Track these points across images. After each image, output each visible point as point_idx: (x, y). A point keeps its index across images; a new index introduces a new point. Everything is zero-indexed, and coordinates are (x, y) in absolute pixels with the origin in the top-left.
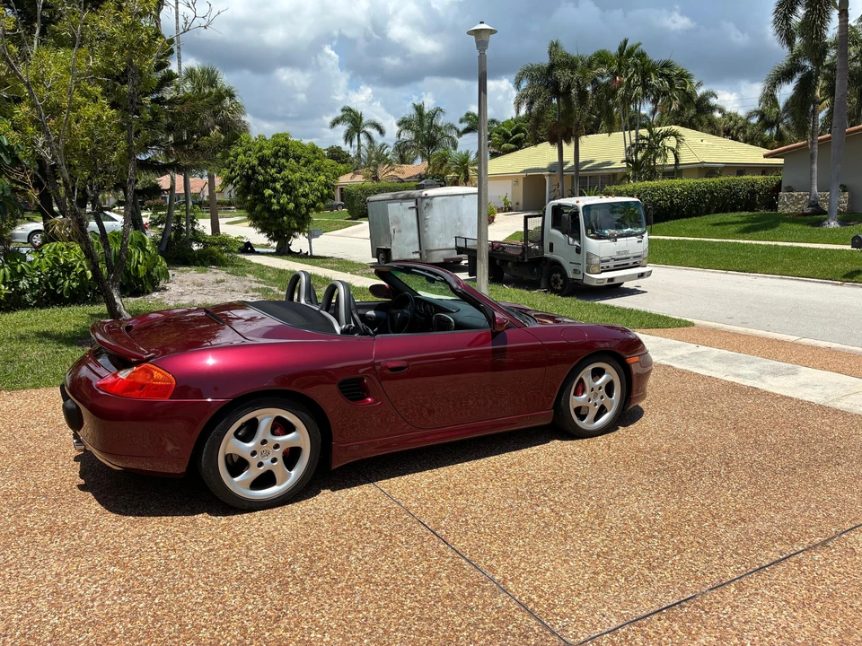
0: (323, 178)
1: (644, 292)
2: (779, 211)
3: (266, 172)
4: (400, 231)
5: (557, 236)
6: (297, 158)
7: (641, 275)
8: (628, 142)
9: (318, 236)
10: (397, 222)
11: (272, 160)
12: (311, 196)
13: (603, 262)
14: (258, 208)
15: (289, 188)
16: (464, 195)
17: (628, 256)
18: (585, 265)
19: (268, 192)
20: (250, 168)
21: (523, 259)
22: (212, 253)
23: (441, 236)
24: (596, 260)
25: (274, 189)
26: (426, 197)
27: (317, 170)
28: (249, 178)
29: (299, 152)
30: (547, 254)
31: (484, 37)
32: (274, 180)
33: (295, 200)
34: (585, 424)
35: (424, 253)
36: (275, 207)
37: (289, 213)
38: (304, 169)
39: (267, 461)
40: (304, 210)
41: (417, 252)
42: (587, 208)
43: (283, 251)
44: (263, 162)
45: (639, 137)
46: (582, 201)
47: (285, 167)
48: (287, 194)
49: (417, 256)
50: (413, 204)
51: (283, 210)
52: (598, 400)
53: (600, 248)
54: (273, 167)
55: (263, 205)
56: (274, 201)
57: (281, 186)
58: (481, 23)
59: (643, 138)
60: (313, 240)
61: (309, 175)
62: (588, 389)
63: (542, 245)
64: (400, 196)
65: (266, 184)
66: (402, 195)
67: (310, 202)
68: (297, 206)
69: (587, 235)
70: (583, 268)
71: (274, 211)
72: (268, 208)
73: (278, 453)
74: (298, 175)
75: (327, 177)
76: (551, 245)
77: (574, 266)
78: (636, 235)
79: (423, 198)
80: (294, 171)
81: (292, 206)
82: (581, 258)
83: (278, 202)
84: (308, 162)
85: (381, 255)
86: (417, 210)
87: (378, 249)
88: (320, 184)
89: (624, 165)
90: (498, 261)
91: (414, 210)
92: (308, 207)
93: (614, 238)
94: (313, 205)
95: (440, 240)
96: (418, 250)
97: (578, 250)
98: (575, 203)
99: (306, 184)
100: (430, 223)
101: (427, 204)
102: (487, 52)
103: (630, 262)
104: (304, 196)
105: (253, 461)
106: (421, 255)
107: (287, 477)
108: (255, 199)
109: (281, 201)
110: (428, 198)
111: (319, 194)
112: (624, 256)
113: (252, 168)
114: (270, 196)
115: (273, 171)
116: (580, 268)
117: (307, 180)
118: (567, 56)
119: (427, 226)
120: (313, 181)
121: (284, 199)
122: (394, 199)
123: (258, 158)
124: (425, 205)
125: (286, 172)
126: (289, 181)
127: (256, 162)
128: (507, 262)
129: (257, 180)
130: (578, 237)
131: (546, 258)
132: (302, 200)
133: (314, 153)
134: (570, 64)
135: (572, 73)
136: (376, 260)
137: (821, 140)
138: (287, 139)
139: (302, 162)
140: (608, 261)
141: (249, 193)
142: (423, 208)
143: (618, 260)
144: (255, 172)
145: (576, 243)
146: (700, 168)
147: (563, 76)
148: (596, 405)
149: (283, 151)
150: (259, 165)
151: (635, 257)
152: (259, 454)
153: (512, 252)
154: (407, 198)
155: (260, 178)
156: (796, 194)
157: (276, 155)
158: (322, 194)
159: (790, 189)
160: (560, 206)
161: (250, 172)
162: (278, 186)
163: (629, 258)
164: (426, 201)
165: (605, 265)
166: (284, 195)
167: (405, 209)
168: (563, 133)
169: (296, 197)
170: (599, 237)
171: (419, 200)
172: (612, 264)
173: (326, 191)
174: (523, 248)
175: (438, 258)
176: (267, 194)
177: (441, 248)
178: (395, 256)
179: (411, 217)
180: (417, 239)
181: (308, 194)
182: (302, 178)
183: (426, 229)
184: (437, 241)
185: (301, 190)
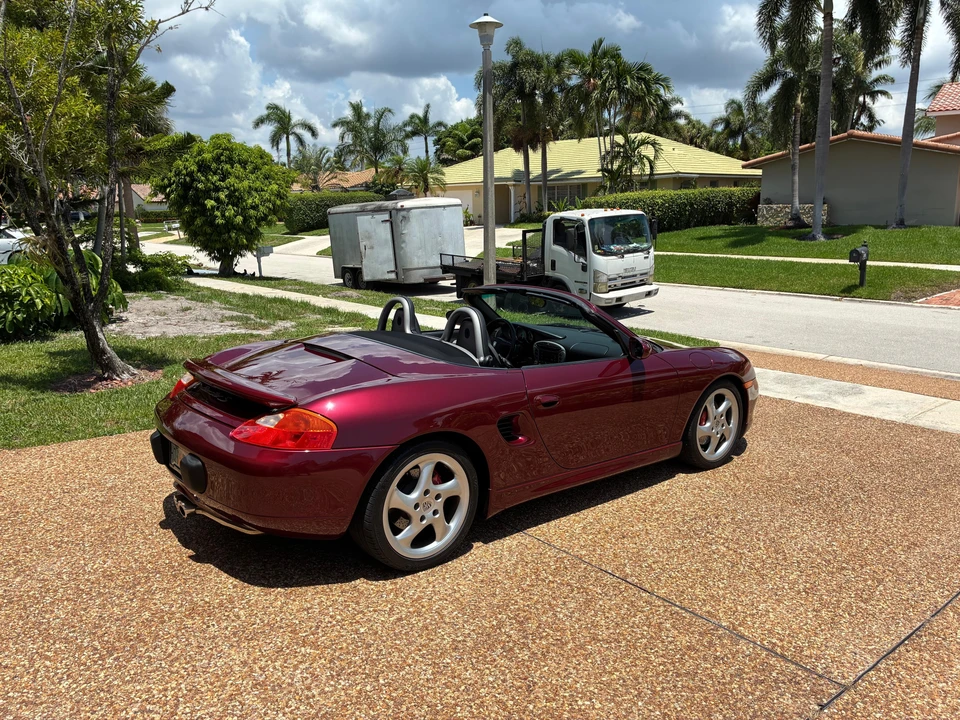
0: (274, 187)
1: (650, 312)
2: (759, 224)
3: (208, 180)
4: (372, 248)
5: (560, 253)
6: (244, 164)
7: (649, 294)
8: (603, 149)
9: (269, 254)
10: (369, 237)
11: (214, 165)
12: (261, 208)
13: (610, 280)
14: (198, 222)
15: (235, 198)
16: (444, 207)
17: (635, 273)
18: (592, 284)
19: (210, 203)
20: (187, 175)
21: (522, 278)
22: (157, 275)
23: (420, 254)
24: (604, 279)
25: (217, 200)
26: (402, 209)
27: (267, 177)
28: (186, 187)
29: (245, 156)
30: (549, 272)
31: (489, 31)
32: (218, 189)
33: (243, 212)
34: (708, 455)
35: (401, 272)
36: (220, 221)
37: (238, 229)
38: (253, 177)
39: (429, 514)
40: (253, 224)
41: (392, 272)
42: (592, 221)
43: (227, 272)
44: (203, 167)
45: (614, 144)
46: (589, 214)
47: (229, 173)
48: (233, 206)
49: (393, 276)
50: (386, 217)
51: (229, 225)
52: (719, 429)
53: (607, 265)
54: (215, 173)
55: (204, 218)
56: (218, 213)
57: (226, 196)
58: (485, 15)
59: (619, 145)
60: (262, 259)
61: (258, 184)
62: (711, 417)
63: (543, 262)
64: (369, 208)
65: (207, 194)
66: (373, 207)
67: (260, 214)
68: (246, 220)
69: (594, 251)
70: (589, 287)
71: (219, 225)
72: (211, 222)
73: (439, 504)
74: (246, 183)
75: (279, 186)
76: (553, 263)
77: (580, 286)
78: (642, 251)
79: (398, 210)
80: (240, 179)
81: (239, 219)
82: (588, 277)
83: (223, 215)
84: (256, 168)
85: (348, 275)
86: (391, 223)
87: (344, 268)
88: (272, 194)
89: (600, 174)
91: (388, 224)
92: (259, 221)
93: (620, 254)
94: (264, 218)
95: (419, 257)
96: (393, 269)
97: (584, 268)
98: (580, 216)
99: (255, 194)
100: (407, 239)
101: (404, 217)
102: (492, 48)
103: (637, 280)
104: (253, 208)
105: (415, 514)
106: (397, 274)
107: (447, 530)
108: (194, 212)
109: (227, 214)
110: (404, 209)
111: (271, 206)
112: (631, 274)
113: (190, 174)
114: (213, 207)
115: (216, 178)
116: (586, 287)
118: (531, 54)
119: (404, 242)
120: (263, 190)
121: (230, 211)
122: (363, 211)
123: (197, 163)
124: (401, 218)
125: (231, 180)
126: (235, 190)
127: (194, 168)
129: (197, 189)
130: (583, 253)
131: (548, 277)
132: (252, 212)
133: (261, 158)
134: (535, 63)
135: (538, 73)
136: (341, 281)
137: (800, 151)
138: (229, 141)
139: (249, 167)
140: (615, 279)
141: (186, 203)
142: (399, 221)
143: (625, 277)
144: (193, 180)
145: (582, 260)
146: (674, 178)
147: (529, 75)
148: (717, 433)
149: (227, 154)
150: (199, 171)
151: (641, 274)
152: (421, 507)
153: (508, 271)
154: (379, 210)
155: (200, 186)
156: (775, 206)
157: (217, 159)
158: (274, 205)
159: (769, 201)
160: (562, 219)
161: (188, 179)
162: (222, 196)
163: (635, 276)
164: (403, 213)
165: (612, 283)
166: (230, 206)
167: (377, 222)
168: (529, 136)
169: (244, 209)
170: (605, 254)
171: (393, 212)
172: (619, 282)
173: (278, 202)
174: (522, 266)
175: (417, 278)
176: (209, 206)
177: (421, 266)
178: (367, 277)
179: (384, 232)
180: (392, 256)
181: (258, 206)
182: (250, 187)
183: (403, 245)
184: (416, 259)
185: (250, 201)
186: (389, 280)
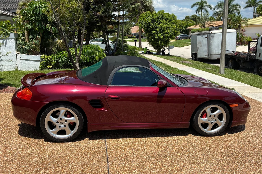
0: (175, 26)
3: (154, 25)
4: (201, 47)
6: (166, 19)
9: (172, 48)
10: (200, 43)
11: (157, 20)
12: (170, 33)
14: (150, 38)
15: (162, 31)
19: (154, 32)
21: (247, 59)
25: (156, 31)
26: (212, 33)
27: (173, 23)
28: (148, 27)
29: (167, 16)
30: (258, 58)
32: (157, 28)
33: (164, 35)
34: (206, 130)
36: (156, 38)
37: (162, 40)
38: (169, 23)
39: (62, 126)
40: (167, 39)
41: (207, 55)
44: (153, 21)
47: (161, 23)
48: (161, 33)
49: (207, 57)
50: (206, 36)
51: (159, 39)
52: (213, 121)
54: (157, 23)
55: (152, 36)
56: (156, 35)
57: (159, 30)
61: (170, 26)
62: (208, 116)
63: (256, 54)
64: (202, 33)
65: (153, 29)
66: (203, 33)
67: (169, 35)
68: (164, 37)
71: (156, 39)
72: (154, 38)
73: (67, 124)
75: (177, 26)
76: (260, 54)
79: (210, 34)
80: (164, 24)
81: (162, 37)
83: (157, 36)
84: (171, 20)
85: (194, 56)
86: (208, 38)
87: (193, 53)
88: (174, 29)
90: (237, 60)
91: (207, 39)
92: (168, 37)
94: (171, 37)
95: (216, 50)
96: (207, 54)
99: (168, 29)
100: (212, 44)
101: (212, 36)
104: (167, 33)
105: (58, 125)
106: (208, 56)
107: (70, 132)
108: (149, 35)
109: (159, 35)
111: (173, 33)
113: (149, 23)
117: (169, 27)
119: (211, 45)
120: (171, 28)
121: (160, 34)
122: (200, 34)
125: (161, 25)
126: (162, 28)
127: (150, 21)
128: (241, 60)
129: (150, 28)
132: (166, 35)
133: (173, 17)
136: (192, 58)
138: (163, 12)
139: (168, 20)
141: (147, 32)
142: (210, 38)
144: (150, 25)
148: (212, 123)
149: (162, 16)
150: (151, 22)
152: (59, 123)
153: (243, 56)
154: (205, 34)
155: (152, 27)
157: (158, 18)
158: (174, 33)
161: (148, 24)
164: (212, 35)
166: (160, 33)
167: (203, 38)
169: (164, 34)
171: (209, 34)
173: (176, 31)
174: (247, 55)
175: (214, 58)
176: (153, 33)
177: (216, 53)
178: (199, 56)
179: (205, 41)
180: (207, 50)
181: (169, 33)
182: (167, 27)
183: (211, 46)
184: (215, 51)
185: (166, 31)
186: (206, 58)
